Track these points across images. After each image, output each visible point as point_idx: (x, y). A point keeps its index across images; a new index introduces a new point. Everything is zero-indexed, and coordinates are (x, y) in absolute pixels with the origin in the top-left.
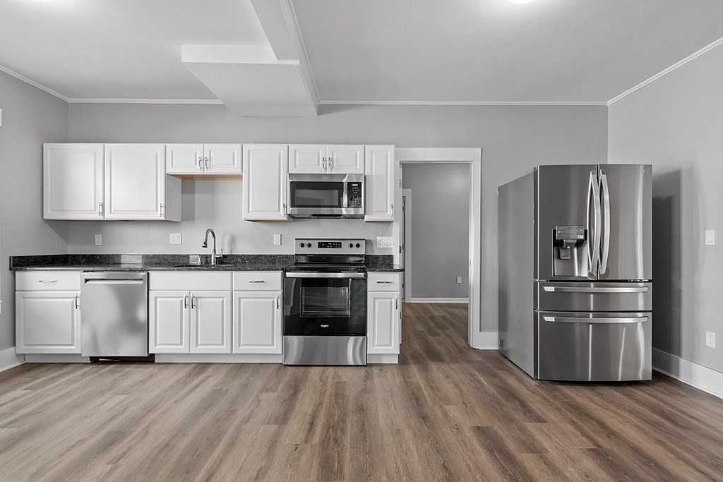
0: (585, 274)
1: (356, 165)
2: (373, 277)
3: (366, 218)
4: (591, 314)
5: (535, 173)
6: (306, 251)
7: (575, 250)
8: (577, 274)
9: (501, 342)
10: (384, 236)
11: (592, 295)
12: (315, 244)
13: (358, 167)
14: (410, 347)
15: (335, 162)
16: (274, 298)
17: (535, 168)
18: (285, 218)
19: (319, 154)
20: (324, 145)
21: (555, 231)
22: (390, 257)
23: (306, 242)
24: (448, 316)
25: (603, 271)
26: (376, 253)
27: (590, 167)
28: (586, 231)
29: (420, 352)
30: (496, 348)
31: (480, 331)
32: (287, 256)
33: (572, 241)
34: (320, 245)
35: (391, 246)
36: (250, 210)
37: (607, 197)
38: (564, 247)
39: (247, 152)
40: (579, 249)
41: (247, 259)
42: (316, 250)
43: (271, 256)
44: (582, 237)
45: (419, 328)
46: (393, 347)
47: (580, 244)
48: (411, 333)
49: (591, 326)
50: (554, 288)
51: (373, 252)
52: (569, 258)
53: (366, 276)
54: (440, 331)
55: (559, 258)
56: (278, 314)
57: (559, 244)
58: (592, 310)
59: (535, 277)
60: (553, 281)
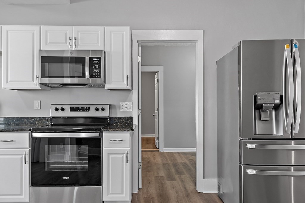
0: (281, 133)
1: (98, 43)
2: (107, 136)
3: (107, 86)
4: (292, 168)
5: (239, 47)
6: (60, 114)
7: (274, 113)
8: (275, 133)
9: (219, 188)
10: (125, 101)
11: (293, 152)
12: (67, 108)
13: (99, 45)
14: (148, 191)
15: (80, 41)
16: (23, 155)
17: (239, 43)
18: (38, 87)
19: (66, 34)
20: (71, 27)
21: (255, 97)
22: (131, 119)
23: (60, 107)
24: (188, 162)
25: (297, 130)
26: (119, 115)
27: (284, 42)
28: (281, 97)
29: (154, 196)
30: (216, 192)
31: (204, 178)
32: (45, 119)
33: (270, 105)
34: (72, 109)
35: (131, 110)
36: (9, 81)
37: (299, 69)
38: (264, 110)
39: (6, 32)
40: (277, 112)
41: (12, 121)
42: (68, 114)
43: (32, 118)
44: (278, 101)
45: (162, 173)
46: (124, 194)
47: (277, 107)
48: (153, 178)
49: (292, 178)
50: (254, 145)
51: (116, 114)
52: (268, 119)
53: (101, 135)
54: (176, 177)
55: (260, 119)
56: (26, 169)
57: (259, 107)
58: (293, 164)
59: (240, 136)
60: (254, 140)
